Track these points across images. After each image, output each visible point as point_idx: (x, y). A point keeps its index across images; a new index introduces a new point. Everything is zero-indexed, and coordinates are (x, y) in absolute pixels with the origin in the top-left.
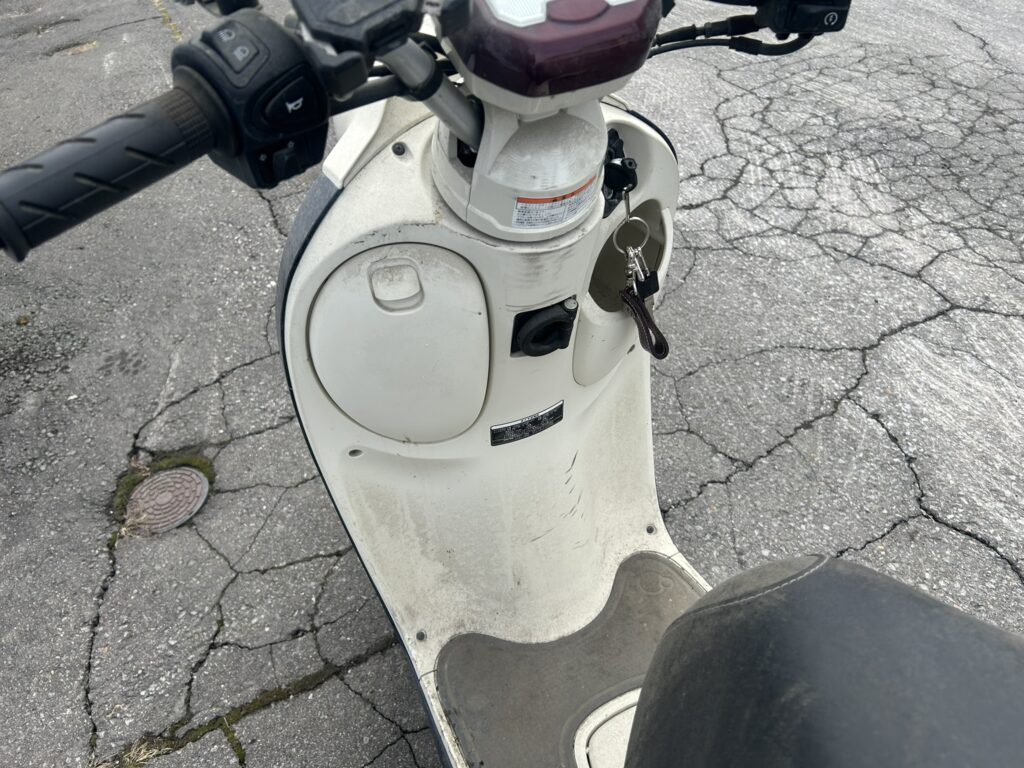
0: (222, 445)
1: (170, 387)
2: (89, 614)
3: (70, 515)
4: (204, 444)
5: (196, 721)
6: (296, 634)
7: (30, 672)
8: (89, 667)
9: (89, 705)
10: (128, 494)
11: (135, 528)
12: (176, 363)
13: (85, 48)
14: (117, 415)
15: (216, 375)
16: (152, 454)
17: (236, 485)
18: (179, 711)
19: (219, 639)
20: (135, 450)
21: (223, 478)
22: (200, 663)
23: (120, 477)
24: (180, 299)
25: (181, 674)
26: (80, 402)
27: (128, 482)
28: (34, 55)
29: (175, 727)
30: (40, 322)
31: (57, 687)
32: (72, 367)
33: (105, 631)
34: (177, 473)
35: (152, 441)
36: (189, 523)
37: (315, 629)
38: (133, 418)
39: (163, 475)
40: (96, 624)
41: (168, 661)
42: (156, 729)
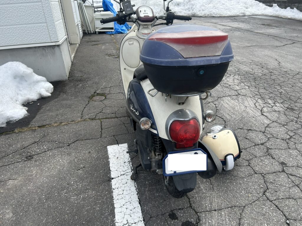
0: (108, 94)
1: (102, 86)
2: (84, 106)
3: (84, 97)
4: (105, 94)
5: (96, 118)
6: (113, 113)
7: (75, 110)
8: (83, 111)
9: (82, 114)
10: (93, 97)
11: (93, 100)
12: (104, 84)
13: (99, 45)
14: (93, 88)
15: (110, 86)
16: (97, 93)
17: (109, 98)
18: (94, 117)
19: (102, 112)
20: (95, 93)
21: (107, 97)
22: (98, 113)
23: (92, 95)
24: (107, 77)
25: (95, 114)
26: (88, 86)
27: (93, 96)
28: (90, 45)
29: (93, 118)
30: (84, 77)
31: (78, 112)
32: (88, 82)
33: (86, 108)
34: (100, 96)
35: (98, 92)
36: (101, 101)
37: (115, 113)
38: (95, 89)
39: (98, 96)
40: (85, 107)
41: (94, 112)
42: (90, 118)
